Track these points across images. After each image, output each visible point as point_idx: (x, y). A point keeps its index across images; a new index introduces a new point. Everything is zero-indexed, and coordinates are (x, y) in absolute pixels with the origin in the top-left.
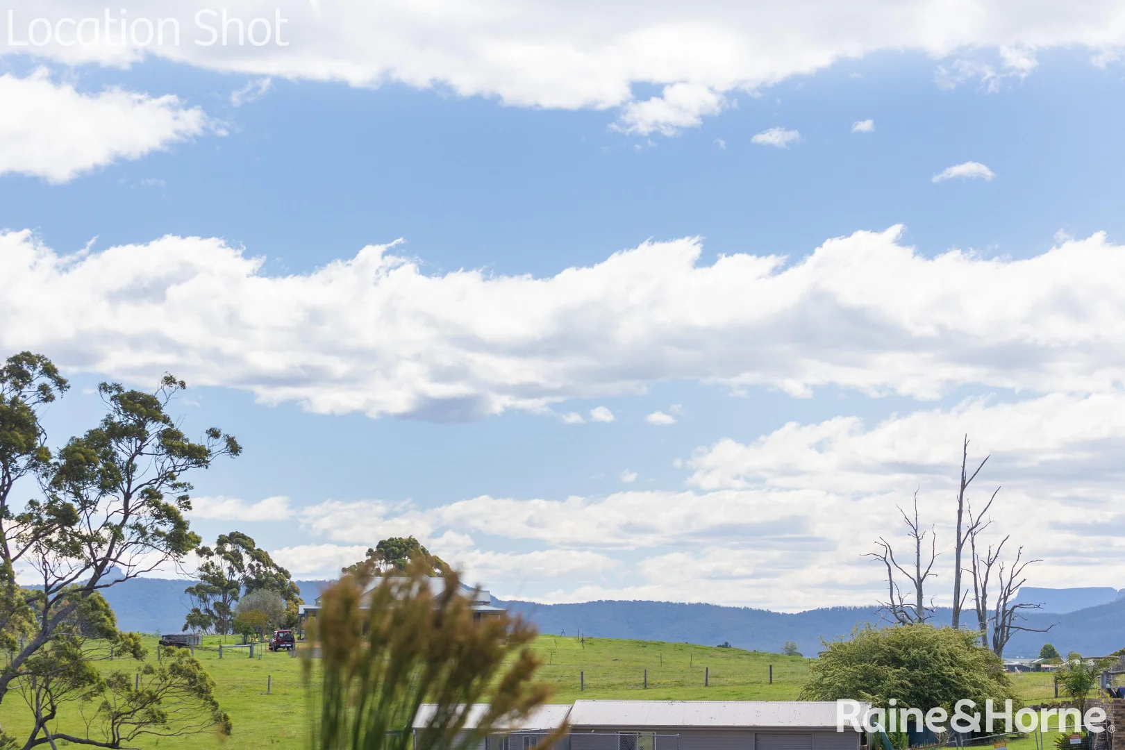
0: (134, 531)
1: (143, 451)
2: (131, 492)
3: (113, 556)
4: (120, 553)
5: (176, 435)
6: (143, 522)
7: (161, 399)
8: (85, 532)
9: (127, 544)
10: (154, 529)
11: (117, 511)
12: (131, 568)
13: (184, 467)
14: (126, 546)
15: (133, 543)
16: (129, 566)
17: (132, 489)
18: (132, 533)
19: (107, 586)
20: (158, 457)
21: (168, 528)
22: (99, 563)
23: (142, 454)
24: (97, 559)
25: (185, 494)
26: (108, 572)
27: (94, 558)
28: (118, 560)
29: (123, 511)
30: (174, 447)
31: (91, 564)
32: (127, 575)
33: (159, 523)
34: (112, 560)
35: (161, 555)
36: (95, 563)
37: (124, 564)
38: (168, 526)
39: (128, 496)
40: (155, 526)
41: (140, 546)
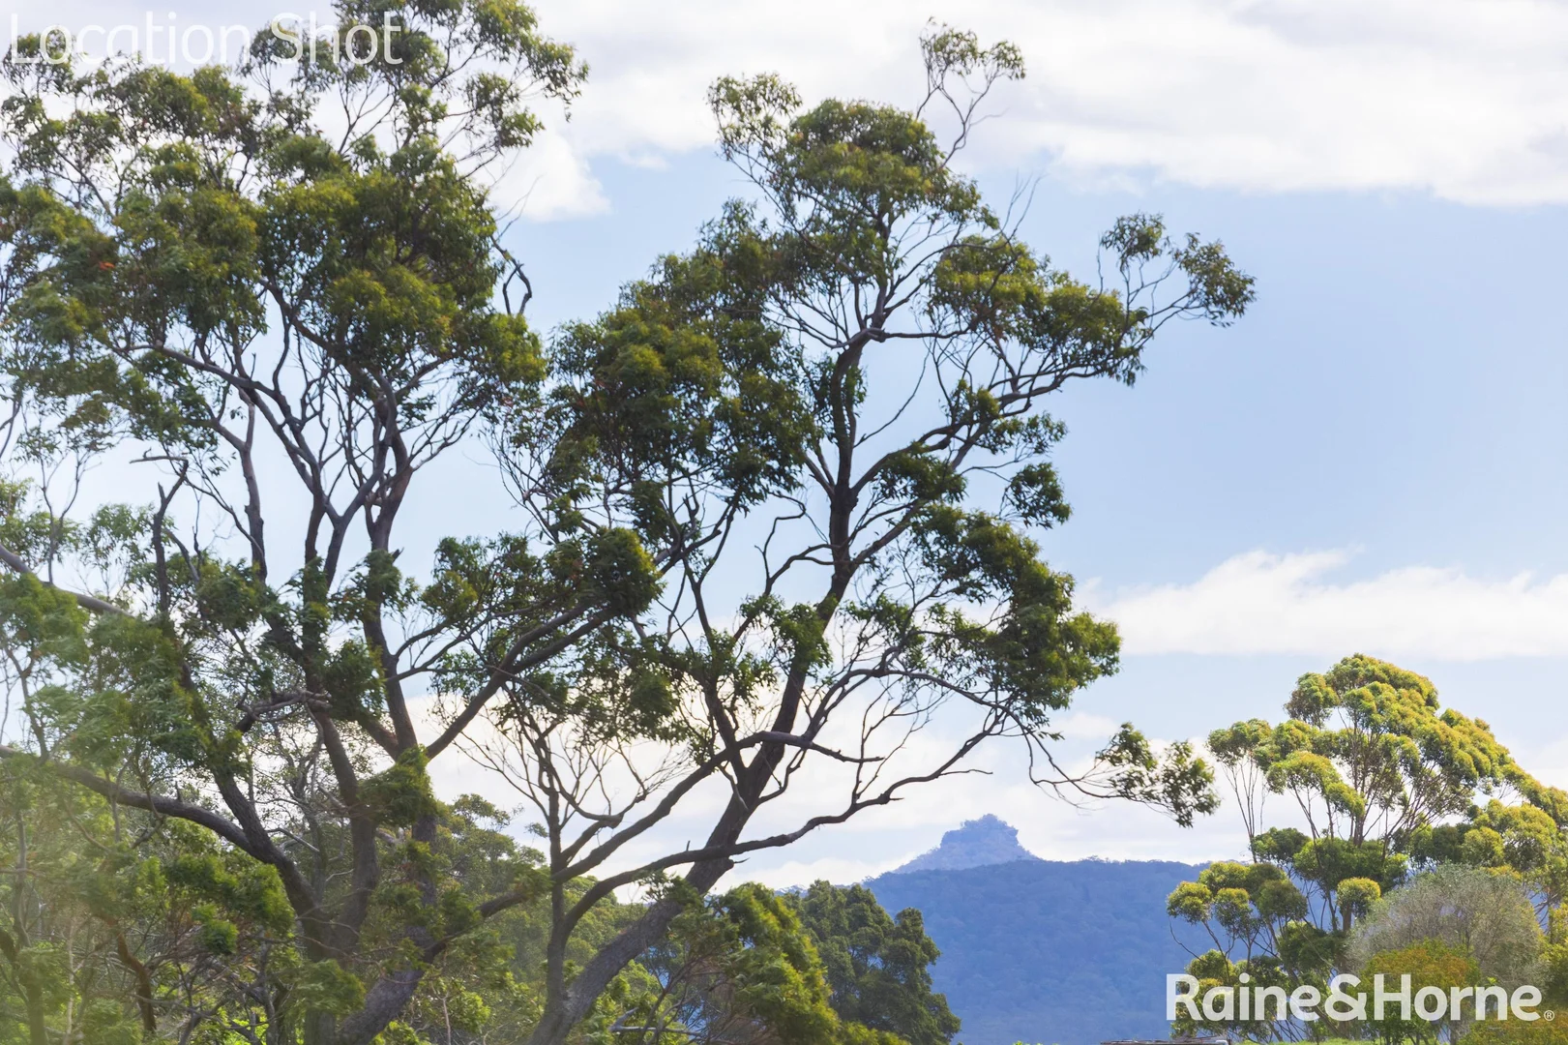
0: (868, 632)
1: (888, 326)
2: (852, 483)
3: (800, 727)
4: (823, 713)
5: (1005, 257)
6: (897, 593)
7: (939, 125)
8: (689, 638)
9: (845, 680)
10: (948, 618)
11: (802, 557)
12: (869, 769)
13: (1046, 381)
14: (840, 686)
15: (870, 674)
16: (861, 761)
17: (858, 469)
18: (863, 640)
19: (781, 841)
20: (943, 343)
21: (990, 611)
22: (748, 756)
23: (882, 337)
24: (739, 736)
25: (1036, 460)
26: (782, 790)
27: (728, 733)
28: (816, 741)
29: (826, 555)
30: (999, 299)
31: (716, 761)
32: (855, 796)
33: (959, 591)
34: (794, 741)
35: (977, 718)
36: (733, 752)
37: (837, 755)
38: (990, 604)
39: (842, 498)
40: (949, 609)
41: (897, 686)
